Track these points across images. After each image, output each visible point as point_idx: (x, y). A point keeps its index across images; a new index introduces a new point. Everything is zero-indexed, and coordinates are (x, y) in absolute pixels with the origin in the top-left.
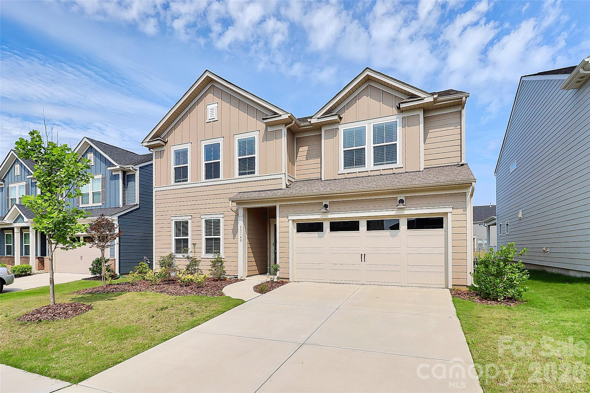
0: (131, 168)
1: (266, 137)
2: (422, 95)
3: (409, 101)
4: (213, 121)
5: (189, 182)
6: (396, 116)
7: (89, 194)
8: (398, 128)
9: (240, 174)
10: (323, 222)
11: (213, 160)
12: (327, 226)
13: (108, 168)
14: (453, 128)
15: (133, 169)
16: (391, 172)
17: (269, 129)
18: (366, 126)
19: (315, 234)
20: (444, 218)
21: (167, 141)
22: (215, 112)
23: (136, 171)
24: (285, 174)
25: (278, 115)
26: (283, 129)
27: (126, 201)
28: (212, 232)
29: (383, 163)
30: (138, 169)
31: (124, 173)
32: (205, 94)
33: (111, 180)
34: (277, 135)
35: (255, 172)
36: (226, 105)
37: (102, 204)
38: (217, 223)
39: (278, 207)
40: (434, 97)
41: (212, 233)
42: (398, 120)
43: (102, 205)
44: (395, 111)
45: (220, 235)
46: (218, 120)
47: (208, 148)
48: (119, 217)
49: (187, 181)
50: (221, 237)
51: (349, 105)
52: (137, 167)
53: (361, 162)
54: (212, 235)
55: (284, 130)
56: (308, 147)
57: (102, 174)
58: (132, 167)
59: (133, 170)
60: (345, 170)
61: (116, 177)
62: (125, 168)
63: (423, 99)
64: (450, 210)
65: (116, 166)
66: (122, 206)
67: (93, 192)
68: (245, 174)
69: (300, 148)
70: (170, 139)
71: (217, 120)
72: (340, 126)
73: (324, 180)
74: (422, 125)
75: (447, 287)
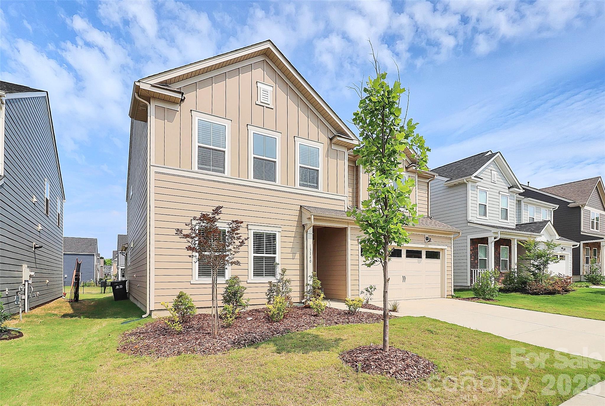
4: (267, 107)
5: (227, 175)
9: (300, 185)
11: (265, 157)
17: (333, 147)
20: (440, 252)
22: (270, 96)
24: (347, 197)
25: (350, 138)
26: (346, 152)
32: (254, 66)
34: (339, 156)
35: (318, 186)
38: (272, 238)
39: (349, 229)
41: (264, 250)
45: (275, 254)
49: (224, 173)
50: (277, 256)
54: (263, 254)
55: (346, 155)
64: (446, 247)
68: (306, 186)
70: (189, 98)
71: (273, 108)
74: (417, 185)
75: (442, 297)
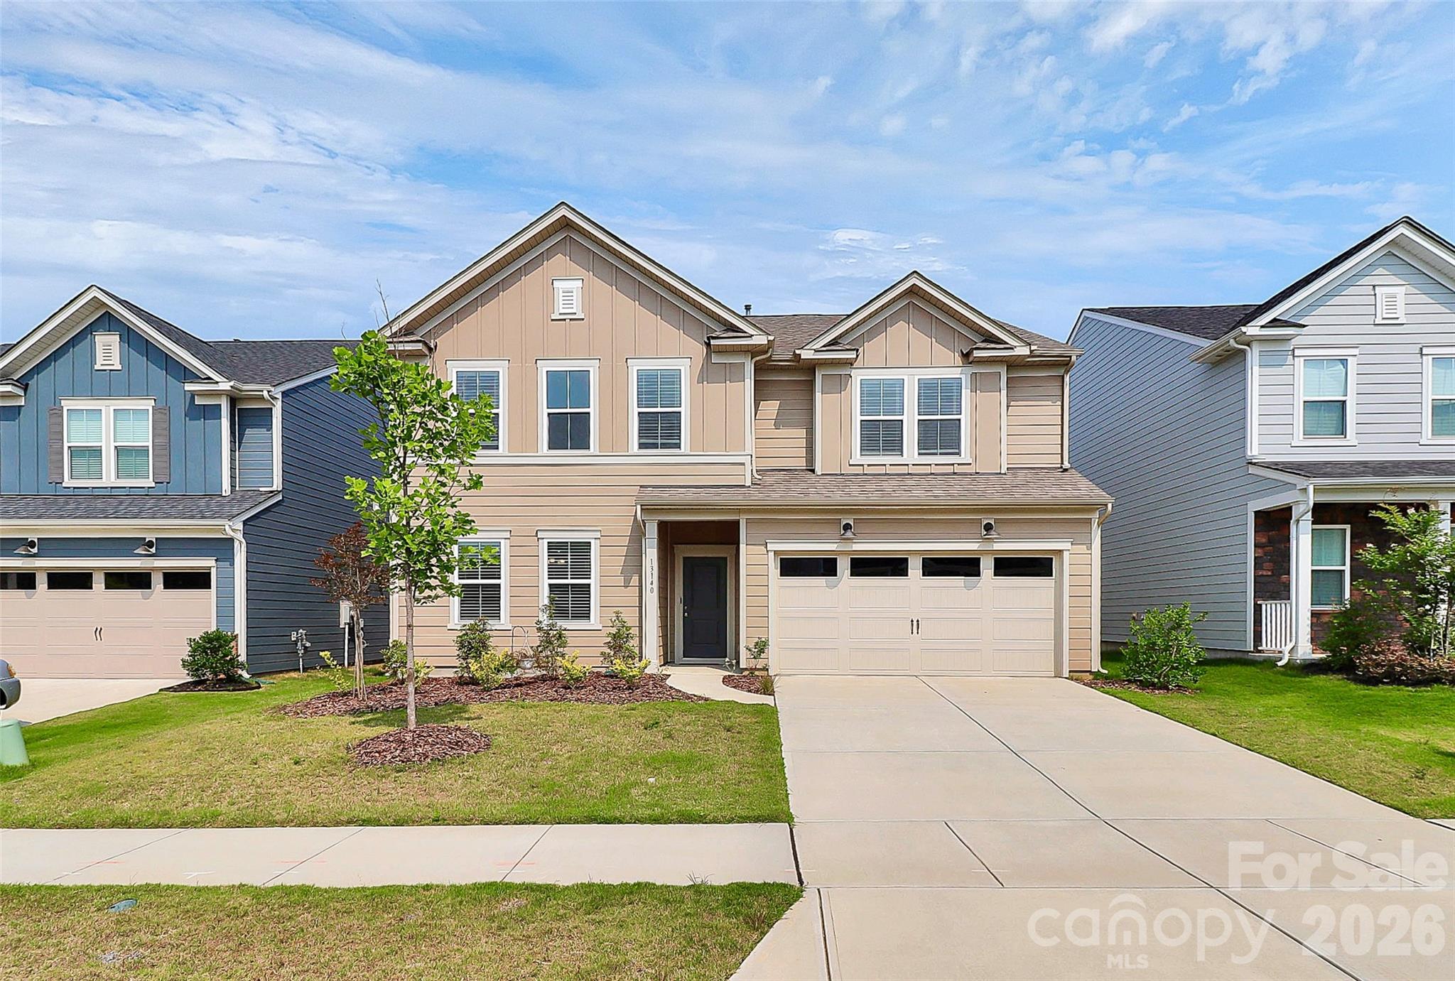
0: (265, 394)
1: (706, 374)
2: (1011, 341)
3: (988, 346)
4: (571, 320)
5: (503, 451)
6: (961, 368)
7: (101, 450)
8: (963, 391)
9: (641, 446)
10: (836, 558)
11: (570, 408)
12: (844, 566)
13: (186, 384)
14: (1050, 403)
15: (270, 396)
16: (950, 469)
17: (715, 359)
18: (906, 378)
19: (820, 581)
20: (1054, 559)
21: (436, 347)
22: (577, 298)
23: (276, 400)
24: (751, 456)
25: (746, 335)
26: (748, 363)
27: (237, 479)
28: (569, 570)
29: (936, 451)
30: (279, 396)
31: (233, 401)
32: (548, 254)
33: (187, 419)
34: (732, 374)
35: (680, 443)
36: (603, 289)
37: (156, 483)
38: (582, 549)
39: (743, 523)
40: (1032, 349)
41: (568, 572)
42: (963, 377)
43: (153, 485)
44: (959, 360)
45: (590, 578)
46: (583, 319)
47: (555, 379)
48: (245, 523)
49: (498, 449)
50: (593, 582)
51: (872, 333)
52: (277, 392)
53: (895, 445)
54: (567, 578)
55: (749, 368)
56: (779, 402)
57: (155, 400)
58: (269, 392)
59: (269, 398)
60: (864, 458)
61: (211, 412)
62: (242, 391)
63: (1012, 349)
64: (1068, 546)
65: (217, 383)
66: (230, 493)
67: (117, 444)
68: (655, 446)
69: (762, 402)
70: (443, 342)
71: (583, 317)
72: (853, 370)
73: (820, 474)
74: (1004, 392)
75: (1058, 675)
